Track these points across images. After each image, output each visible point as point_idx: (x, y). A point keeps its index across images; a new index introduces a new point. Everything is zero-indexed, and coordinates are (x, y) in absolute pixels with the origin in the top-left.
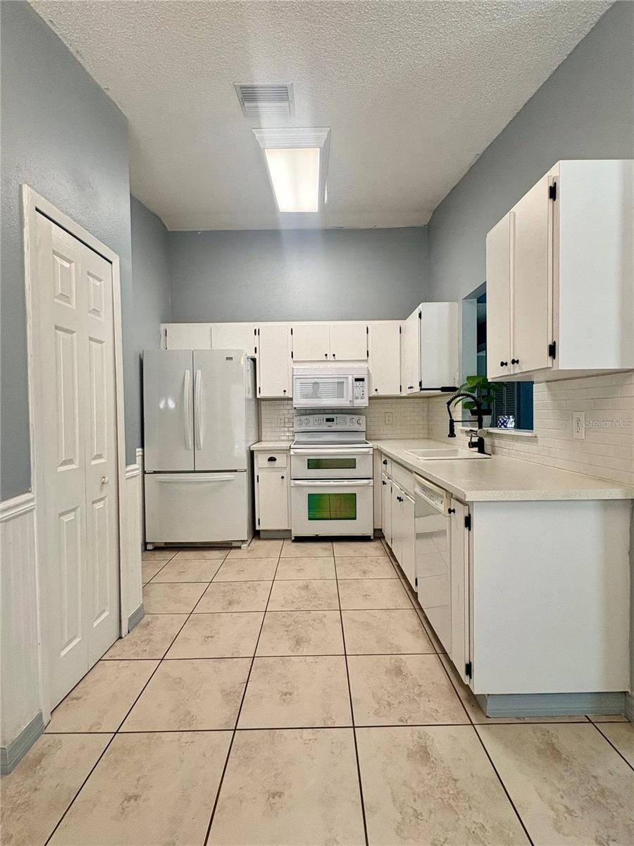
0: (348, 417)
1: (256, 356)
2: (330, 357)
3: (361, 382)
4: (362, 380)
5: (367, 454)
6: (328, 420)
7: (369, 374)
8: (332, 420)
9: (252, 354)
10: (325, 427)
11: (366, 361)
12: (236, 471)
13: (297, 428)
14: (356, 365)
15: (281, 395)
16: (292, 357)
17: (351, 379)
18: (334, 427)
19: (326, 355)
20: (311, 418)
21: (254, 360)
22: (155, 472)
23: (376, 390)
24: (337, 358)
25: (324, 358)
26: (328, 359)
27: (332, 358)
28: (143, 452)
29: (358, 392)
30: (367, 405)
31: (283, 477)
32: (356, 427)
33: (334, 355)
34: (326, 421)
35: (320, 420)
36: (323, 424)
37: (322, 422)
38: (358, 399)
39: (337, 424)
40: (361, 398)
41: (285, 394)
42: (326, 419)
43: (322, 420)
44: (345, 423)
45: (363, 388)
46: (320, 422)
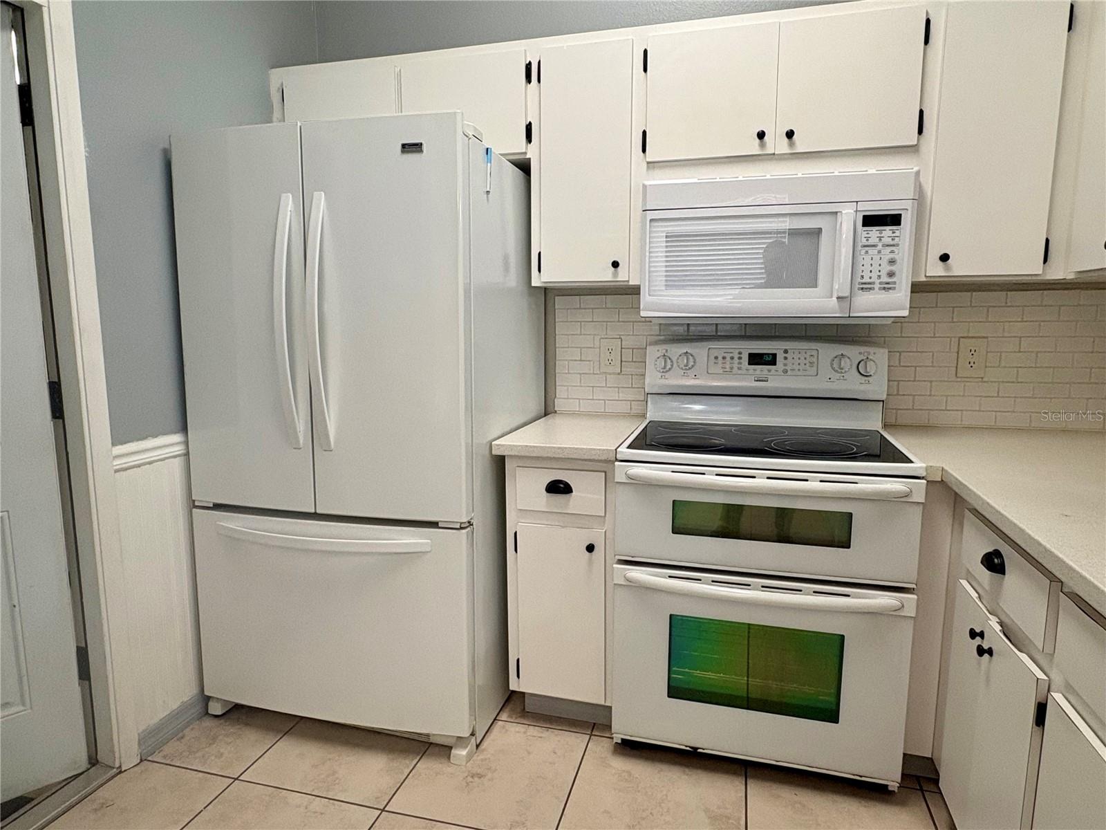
0: (827, 352)
1: (532, 153)
2: (773, 142)
3: (887, 231)
4: (894, 220)
5: (901, 499)
6: (756, 359)
7: (920, 198)
8: (771, 360)
9: (517, 145)
10: (748, 378)
11: (913, 149)
12: (434, 525)
13: (654, 380)
14: (871, 167)
15: (605, 275)
16: (644, 150)
17: (849, 217)
18: (775, 380)
19: (761, 135)
20: (700, 351)
21: (524, 167)
22: (218, 507)
23: (945, 258)
24: (801, 145)
25: (753, 147)
26: (770, 150)
27: (782, 146)
28: (186, 443)
29: (874, 266)
30: (906, 313)
31: (590, 548)
32: (851, 384)
33: (790, 134)
34: (750, 364)
35: (728, 359)
36: (740, 372)
37: (736, 366)
38: (871, 291)
39: (785, 371)
40: (884, 288)
41: (615, 275)
42: (751, 355)
43: (736, 358)
44: (813, 371)
45: (892, 252)
46: (728, 366)
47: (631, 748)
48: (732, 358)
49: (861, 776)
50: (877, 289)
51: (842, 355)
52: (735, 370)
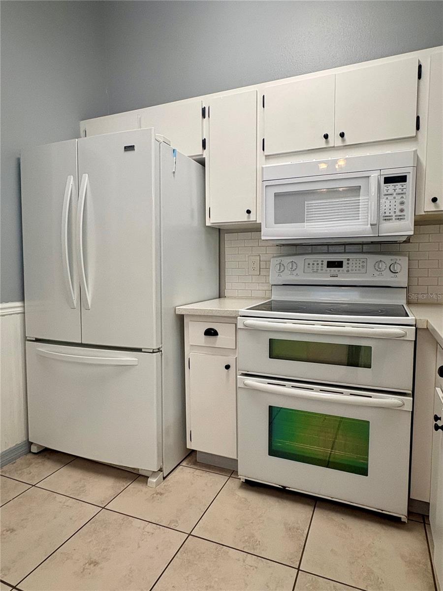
0: (372, 259)
1: (205, 154)
2: (335, 141)
3: (399, 185)
4: (403, 179)
6: (331, 264)
7: (418, 166)
8: (339, 264)
9: (198, 150)
10: (326, 276)
11: (414, 138)
12: (139, 350)
13: (274, 278)
14: (388, 150)
15: (243, 218)
16: (263, 150)
17: (375, 178)
18: (342, 276)
19: (326, 137)
20: (300, 260)
21: (202, 162)
22: (37, 340)
23: (434, 200)
24: (349, 140)
25: (322, 143)
26: (331, 144)
27: (338, 142)
28: (24, 307)
29: (389, 205)
30: (412, 233)
31: (227, 367)
32: (386, 278)
33: (342, 135)
34: (328, 267)
35: (315, 264)
36: (321, 272)
37: (320, 268)
38: (391, 221)
39: (348, 271)
40: (398, 219)
41: (249, 217)
42: (328, 262)
43: (320, 265)
44: (363, 270)
45: (402, 197)
46: (315, 268)
47: (251, 485)
48: (318, 264)
49: (382, 511)
50: (394, 219)
51: (381, 261)
52: (319, 271)
